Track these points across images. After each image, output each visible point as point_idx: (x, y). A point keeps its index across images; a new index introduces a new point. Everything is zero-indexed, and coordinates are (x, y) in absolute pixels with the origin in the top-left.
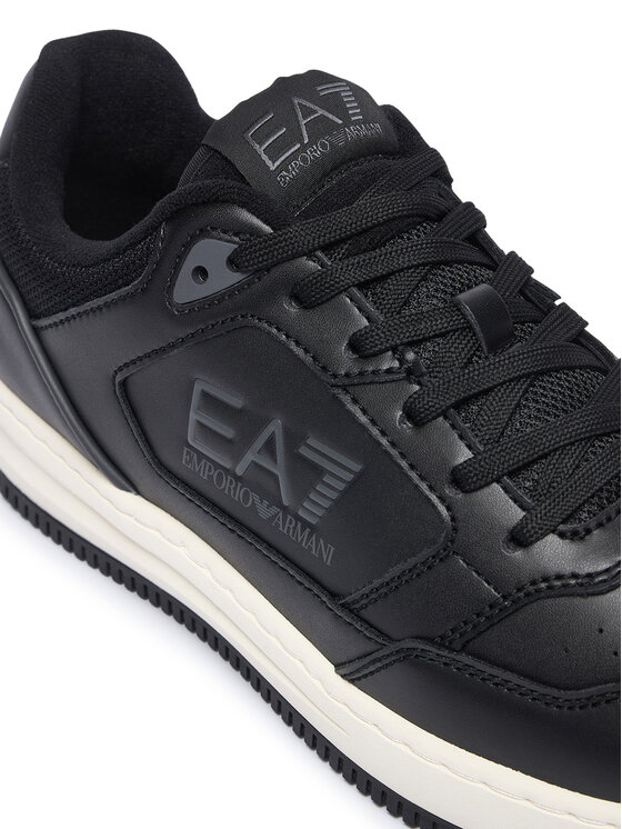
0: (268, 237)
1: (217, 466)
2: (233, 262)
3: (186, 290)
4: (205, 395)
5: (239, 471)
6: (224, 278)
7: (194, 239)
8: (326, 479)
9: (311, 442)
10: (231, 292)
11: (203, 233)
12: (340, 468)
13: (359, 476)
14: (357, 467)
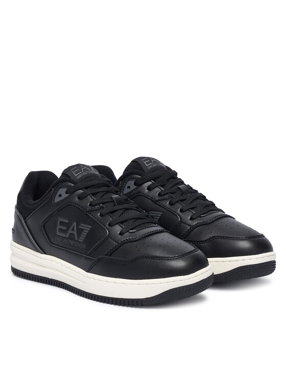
0: (73, 186)
1: (62, 237)
2: (67, 193)
3: (57, 199)
4: (60, 222)
5: (67, 237)
6: (65, 196)
7: (59, 189)
8: (85, 231)
9: (82, 225)
10: (66, 198)
11: (61, 188)
12: (86, 228)
13: (91, 229)
14: (90, 227)
